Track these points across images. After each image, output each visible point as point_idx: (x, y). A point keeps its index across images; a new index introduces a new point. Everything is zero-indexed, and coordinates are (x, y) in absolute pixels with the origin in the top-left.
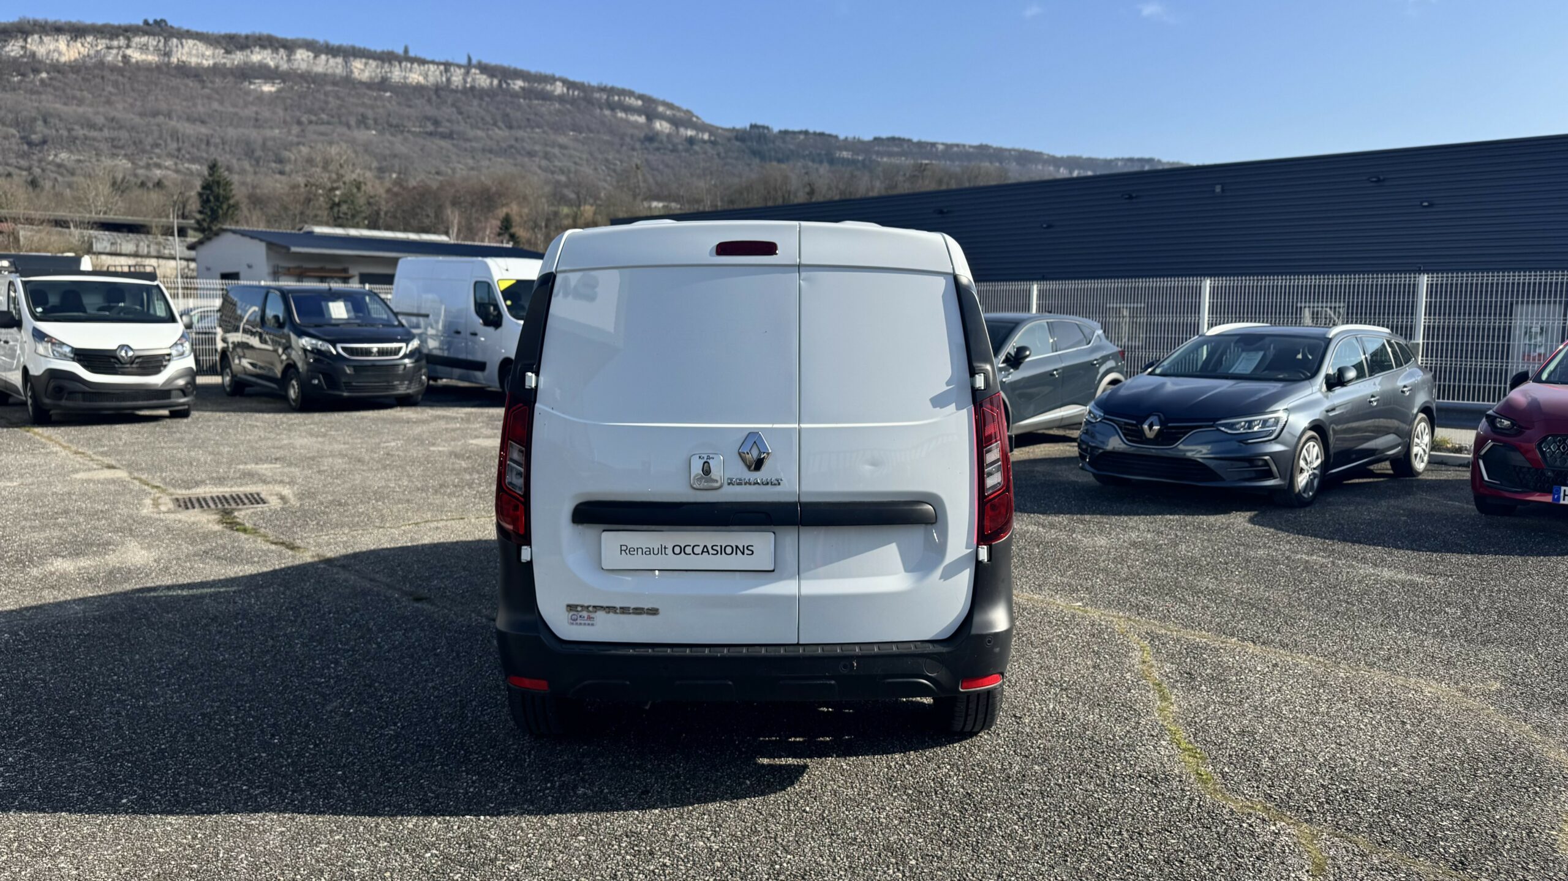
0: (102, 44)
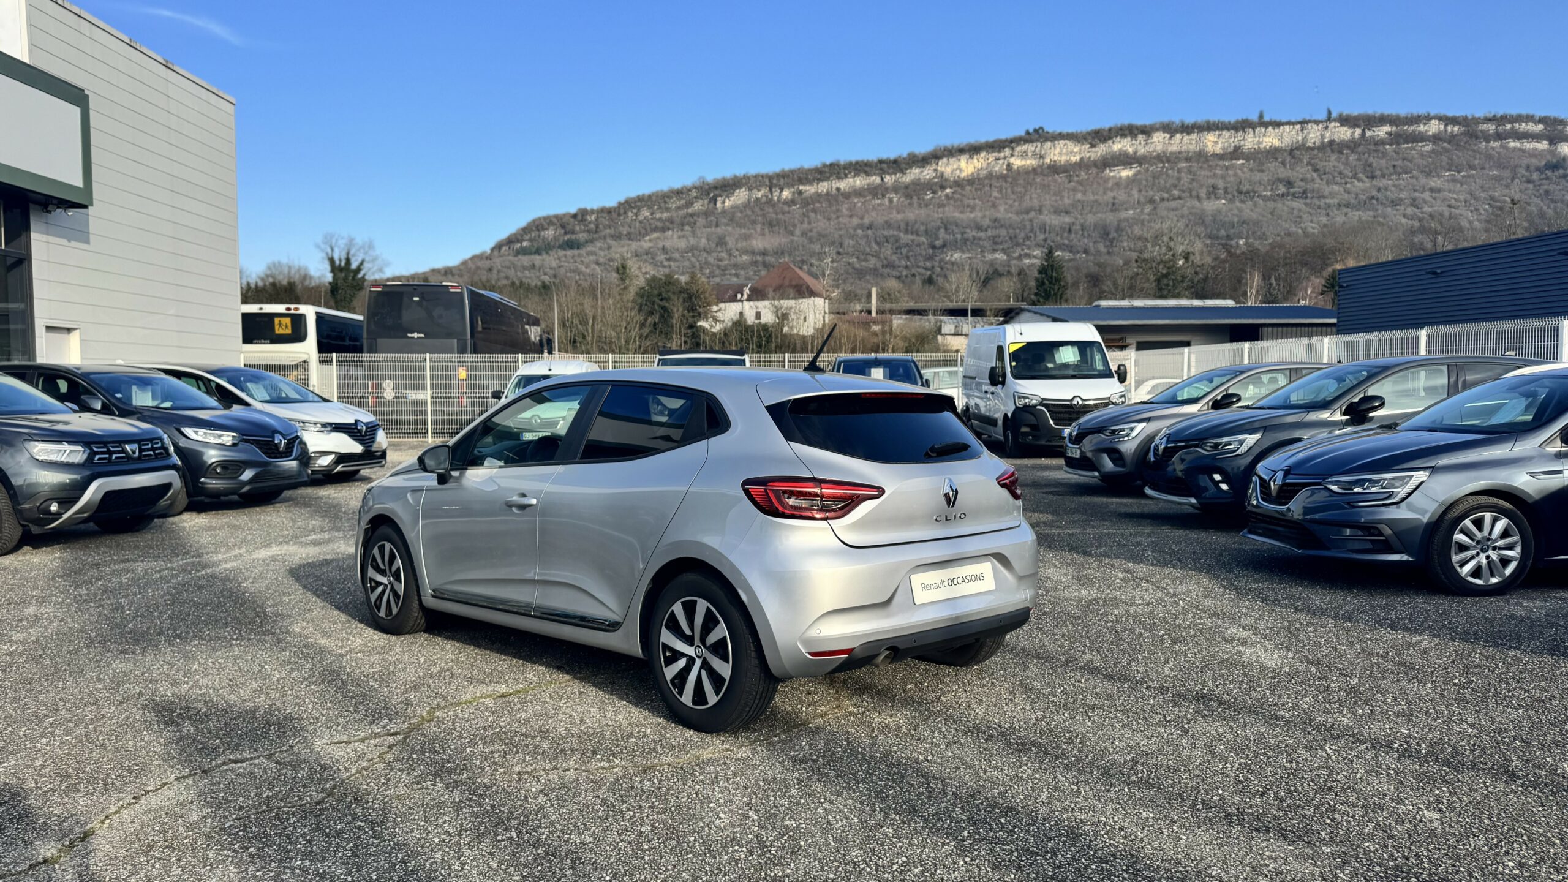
0: (992, 157)
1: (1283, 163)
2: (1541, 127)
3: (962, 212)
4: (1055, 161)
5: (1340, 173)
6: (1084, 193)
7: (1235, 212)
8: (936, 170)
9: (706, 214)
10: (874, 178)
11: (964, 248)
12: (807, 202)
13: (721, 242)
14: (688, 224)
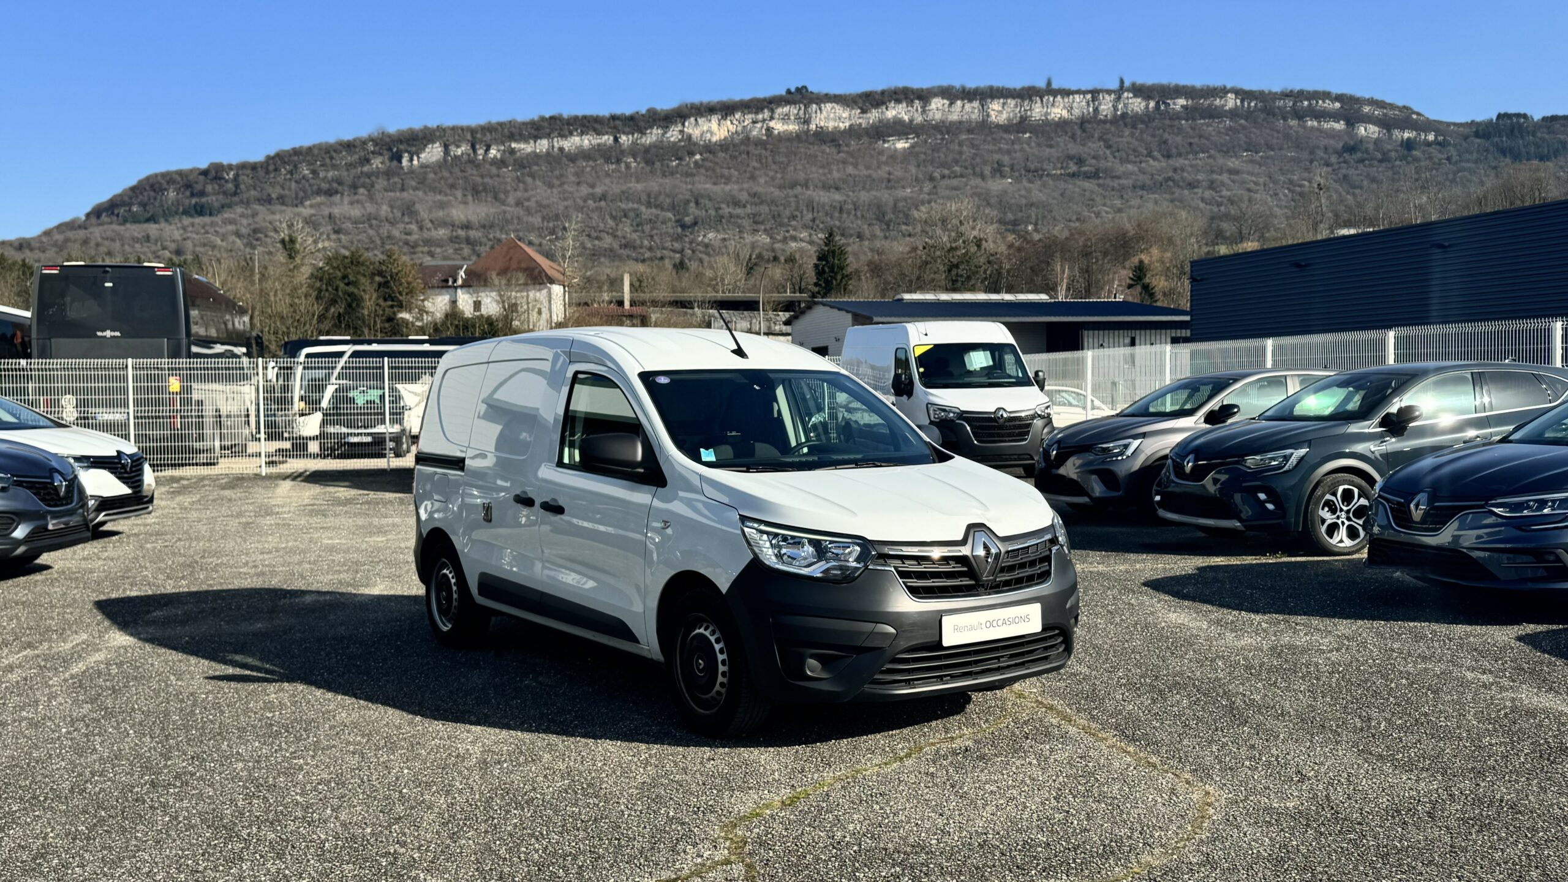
0: (749, 118)
1: (1073, 137)
2: (1337, 105)
3: (715, 184)
4: (821, 128)
5: (1134, 150)
6: (856, 166)
7: (1023, 193)
8: (682, 132)
9: (388, 174)
10: (606, 137)
11: (720, 227)
12: (524, 164)
13: (409, 210)
14: (364, 186)
